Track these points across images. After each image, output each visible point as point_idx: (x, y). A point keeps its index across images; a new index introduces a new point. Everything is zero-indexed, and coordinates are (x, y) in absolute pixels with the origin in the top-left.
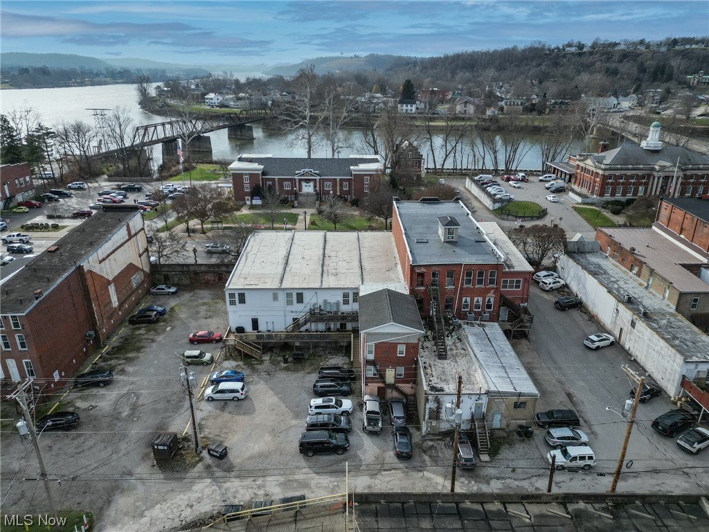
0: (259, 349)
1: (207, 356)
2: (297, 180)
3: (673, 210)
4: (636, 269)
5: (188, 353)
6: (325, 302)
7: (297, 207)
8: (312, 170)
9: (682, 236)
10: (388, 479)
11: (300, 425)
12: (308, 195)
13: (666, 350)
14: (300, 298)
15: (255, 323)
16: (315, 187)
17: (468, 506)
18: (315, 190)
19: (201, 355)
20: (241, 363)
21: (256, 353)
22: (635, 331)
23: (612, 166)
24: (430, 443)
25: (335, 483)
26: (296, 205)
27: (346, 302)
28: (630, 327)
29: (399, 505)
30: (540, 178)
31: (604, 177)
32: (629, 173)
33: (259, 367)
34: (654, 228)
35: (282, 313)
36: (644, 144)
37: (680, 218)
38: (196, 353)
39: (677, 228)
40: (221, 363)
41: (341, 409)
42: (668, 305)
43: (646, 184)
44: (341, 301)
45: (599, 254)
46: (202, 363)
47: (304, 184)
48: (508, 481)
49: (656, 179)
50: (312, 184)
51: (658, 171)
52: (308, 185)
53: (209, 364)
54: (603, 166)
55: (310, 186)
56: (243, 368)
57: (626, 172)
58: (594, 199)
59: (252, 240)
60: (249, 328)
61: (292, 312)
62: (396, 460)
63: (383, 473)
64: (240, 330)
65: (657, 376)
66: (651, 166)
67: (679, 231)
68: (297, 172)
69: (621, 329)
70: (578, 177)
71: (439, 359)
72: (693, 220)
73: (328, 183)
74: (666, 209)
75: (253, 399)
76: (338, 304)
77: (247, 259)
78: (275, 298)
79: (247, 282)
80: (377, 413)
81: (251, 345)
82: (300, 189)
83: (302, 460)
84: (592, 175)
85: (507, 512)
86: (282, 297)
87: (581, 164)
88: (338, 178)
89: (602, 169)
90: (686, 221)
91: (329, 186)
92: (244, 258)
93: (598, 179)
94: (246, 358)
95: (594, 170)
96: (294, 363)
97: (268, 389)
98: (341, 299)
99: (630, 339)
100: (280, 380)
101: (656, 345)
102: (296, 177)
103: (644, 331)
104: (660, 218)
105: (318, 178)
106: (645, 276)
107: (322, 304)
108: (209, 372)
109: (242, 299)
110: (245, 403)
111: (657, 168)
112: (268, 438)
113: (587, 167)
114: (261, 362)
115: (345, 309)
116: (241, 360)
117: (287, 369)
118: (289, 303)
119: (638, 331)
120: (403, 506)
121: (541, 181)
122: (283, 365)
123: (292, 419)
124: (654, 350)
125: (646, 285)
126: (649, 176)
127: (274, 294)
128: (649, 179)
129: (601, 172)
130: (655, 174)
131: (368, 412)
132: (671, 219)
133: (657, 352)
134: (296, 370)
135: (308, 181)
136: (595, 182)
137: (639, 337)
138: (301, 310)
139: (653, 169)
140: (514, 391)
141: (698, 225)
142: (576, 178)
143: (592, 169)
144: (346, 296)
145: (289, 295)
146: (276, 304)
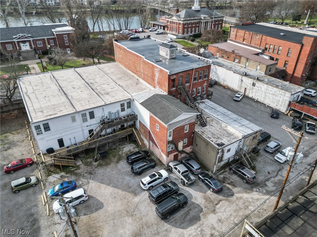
0: (71, 159)
1: (33, 180)
2: (16, 42)
3: (238, 31)
4: (237, 60)
5: (14, 183)
6: (110, 113)
7: (22, 61)
8: (25, 34)
9: (244, 42)
10: (223, 209)
11: (143, 200)
12: (27, 51)
13: (278, 92)
14: (92, 115)
15: (61, 142)
16: (31, 45)
17: (292, 206)
18: (31, 48)
19: (28, 180)
20: (63, 174)
21: (71, 162)
22: (255, 87)
23: (186, 19)
24: (222, 176)
25: (199, 229)
26: (22, 59)
27: (123, 110)
28: (252, 86)
29: (264, 226)
30: (150, 30)
31: (184, 25)
32: (192, 22)
33: (79, 171)
34: (228, 41)
35: (80, 129)
36: (193, 8)
37: (242, 34)
38: (23, 180)
39: (241, 39)
40: (46, 179)
41: (163, 178)
42: (260, 73)
43: (199, 26)
44: (120, 110)
45: (212, 57)
46: (32, 186)
47: (22, 45)
48: (272, 179)
49: (203, 23)
50: (27, 44)
51: (203, 20)
52: (25, 45)
53: (37, 184)
54: (182, 19)
55: (26, 46)
56: (67, 177)
57: (191, 21)
58: (181, 36)
59: (21, 83)
60: (56, 147)
61: (87, 126)
62: (216, 195)
63: (218, 206)
64: (50, 151)
65: (274, 106)
66: (199, 18)
67: (242, 41)
68: (14, 37)
69: (245, 88)
70: (169, 27)
71: (203, 127)
72: (250, 34)
73: (39, 42)
74: (233, 31)
75: (94, 196)
76: (118, 112)
77: (29, 98)
78: (74, 120)
79: (45, 114)
80: (186, 171)
81: (65, 158)
82: (20, 48)
83: (166, 224)
84: (177, 25)
85: (309, 199)
86: (79, 118)
87: (170, 20)
88: (46, 38)
89: (182, 21)
90: (246, 35)
91: (40, 44)
92: (27, 98)
93: (180, 26)
94: (64, 168)
95: (178, 22)
96: (102, 159)
97: (100, 184)
98: (119, 108)
99: (252, 92)
100: (102, 174)
101: (271, 91)
102: (14, 40)
103: (262, 86)
104: (231, 36)
105: (31, 39)
106: (243, 62)
107: (107, 115)
108: (41, 191)
109: (47, 128)
110: (91, 202)
111: (203, 18)
112: (129, 220)
113: (173, 21)
114: (78, 167)
115: (122, 114)
116: (61, 171)
117: (100, 165)
118: (85, 120)
119: (258, 87)
120: (267, 226)
121: (150, 31)
122: (96, 164)
123: (133, 198)
124: (270, 94)
125: (244, 66)
126: (199, 22)
127: (72, 117)
128: (199, 24)
129: (182, 22)
130: (202, 21)
131: (183, 173)
132: (237, 36)
133: (272, 94)
134: (107, 164)
135: (24, 42)
136: (179, 28)
137: (258, 90)
138: (94, 124)
139: (201, 19)
140: (253, 131)
141: (253, 35)
142: (168, 27)
143: (176, 21)
144: (122, 105)
145: (84, 115)
146: (75, 124)
